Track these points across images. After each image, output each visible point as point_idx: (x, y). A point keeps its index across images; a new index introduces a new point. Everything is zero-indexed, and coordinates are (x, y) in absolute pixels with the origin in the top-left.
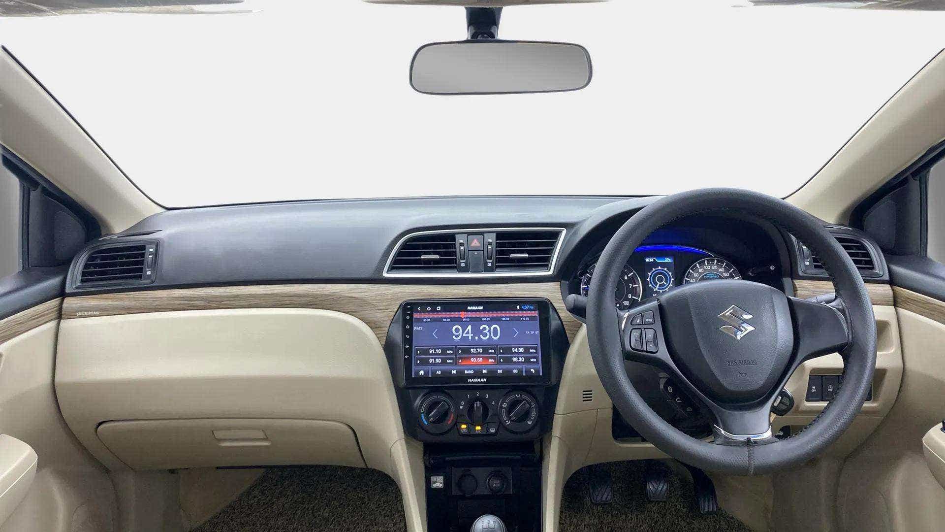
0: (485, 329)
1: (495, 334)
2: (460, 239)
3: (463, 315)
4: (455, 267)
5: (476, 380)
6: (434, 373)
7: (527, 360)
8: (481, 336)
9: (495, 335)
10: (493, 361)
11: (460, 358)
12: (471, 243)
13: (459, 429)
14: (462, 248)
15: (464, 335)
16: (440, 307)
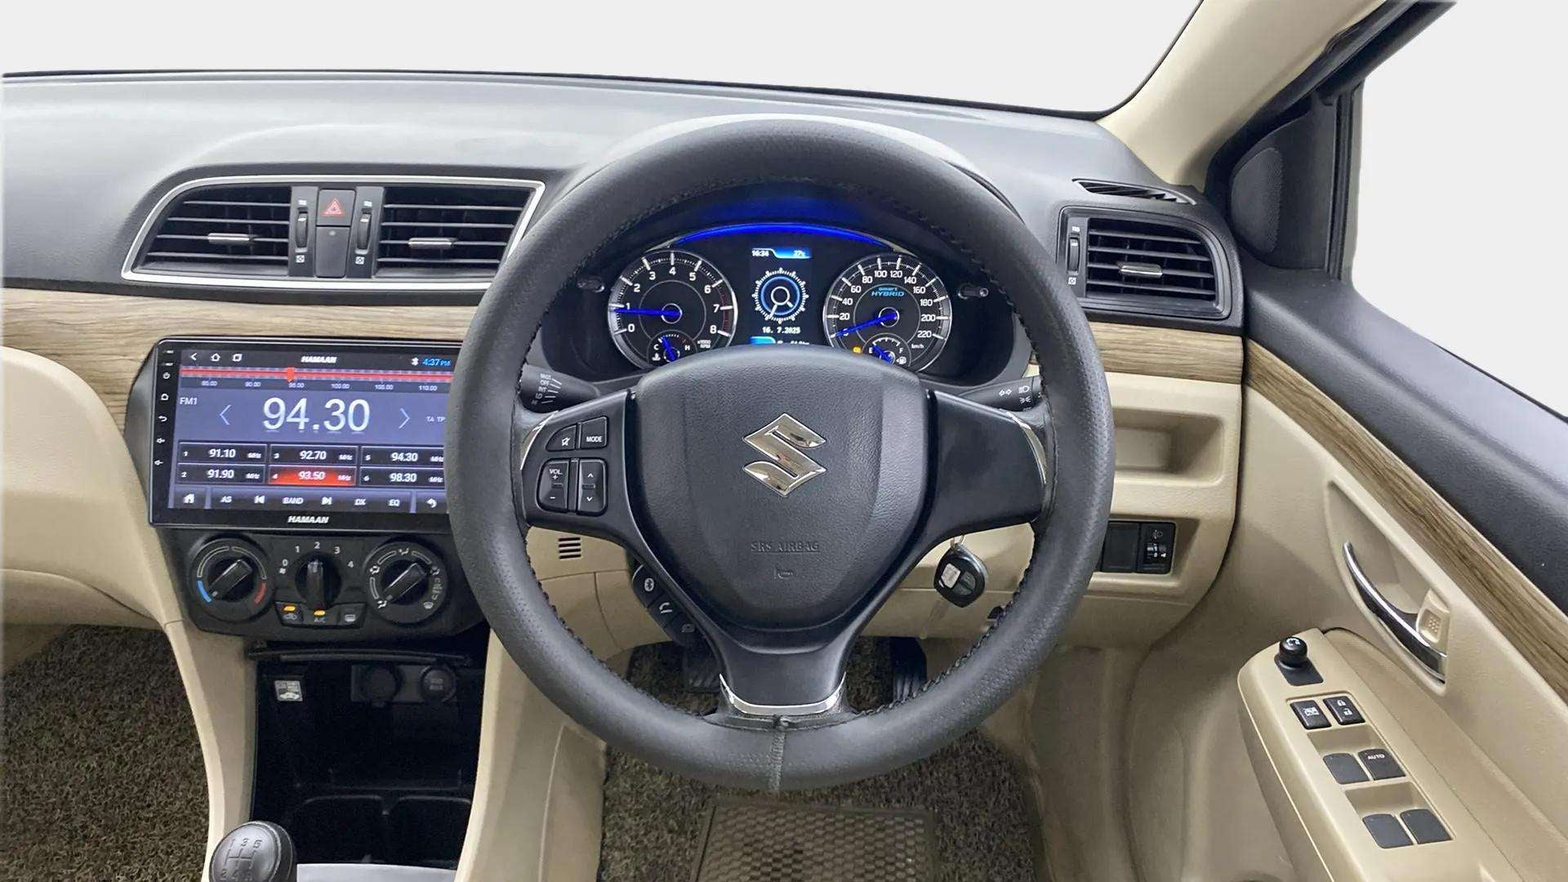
0: (336, 407)
1: (358, 420)
2: (300, 200)
3: (289, 374)
4: (284, 263)
5: (305, 520)
6: (216, 499)
7: (423, 480)
8: (327, 424)
9: (358, 423)
10: (348, 478)
11: (274, 471)
12: (326, 208)
13: (280, 614)
14: (302, 219)
15: (289, 419)
16: (240, 356)
